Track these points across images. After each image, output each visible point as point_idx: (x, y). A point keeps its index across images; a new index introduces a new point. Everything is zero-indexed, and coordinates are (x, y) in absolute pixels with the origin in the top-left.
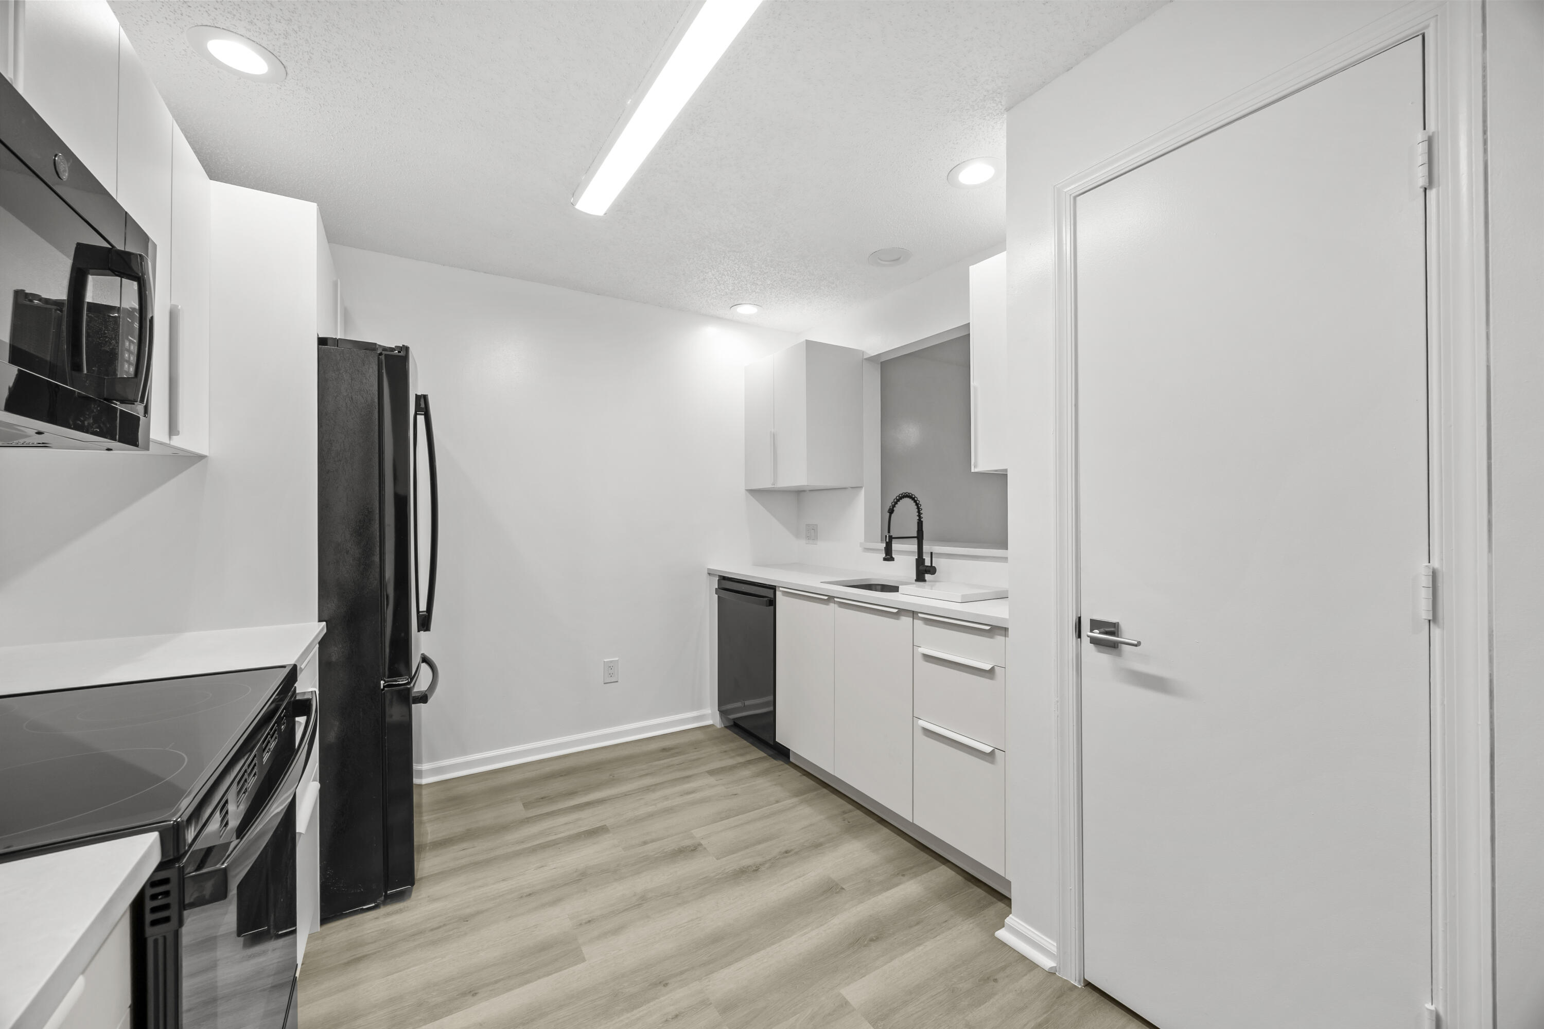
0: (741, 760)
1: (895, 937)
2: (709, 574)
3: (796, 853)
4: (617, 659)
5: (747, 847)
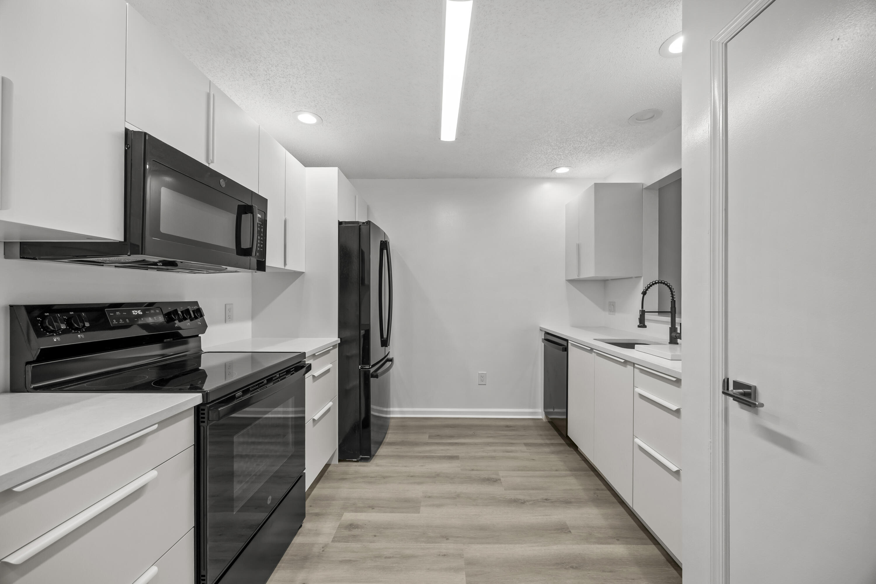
0: (548, 442)
1: (589, 572)
2: (541, 330)
3: (552, 502)
4: (486, 372)
5: (524, 489)
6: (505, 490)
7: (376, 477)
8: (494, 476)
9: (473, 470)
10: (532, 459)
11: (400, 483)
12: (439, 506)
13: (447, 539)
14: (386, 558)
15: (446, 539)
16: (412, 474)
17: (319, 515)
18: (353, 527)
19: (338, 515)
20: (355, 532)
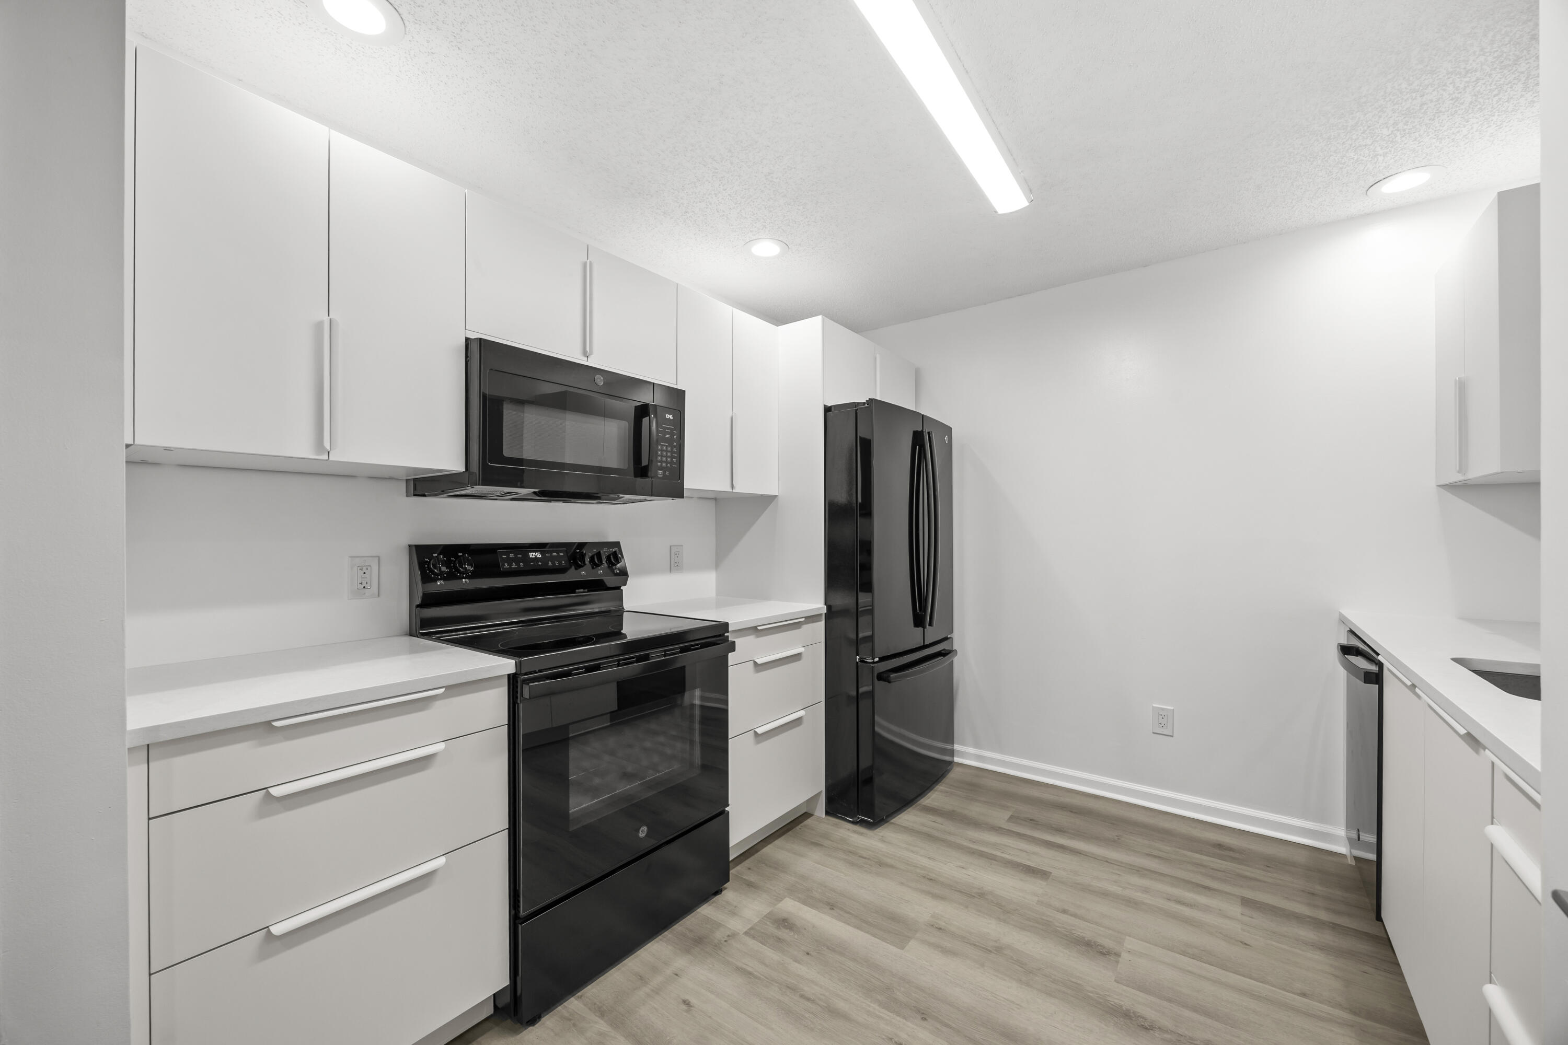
4: (1172, 708)
6: (1116, 981)
7: (869, 859)
8: (1108, 943)
9: (1064, 911)
10: (1241, 942)
11: (902, 883)
12: (946, 951)
13: (924, 1019)
14: (802, 996)
15: (922, 1018)
16: (932, 876)
17: (752, 886)
18: (786, 926)
19: (775, 897)
20: (784, 934)
